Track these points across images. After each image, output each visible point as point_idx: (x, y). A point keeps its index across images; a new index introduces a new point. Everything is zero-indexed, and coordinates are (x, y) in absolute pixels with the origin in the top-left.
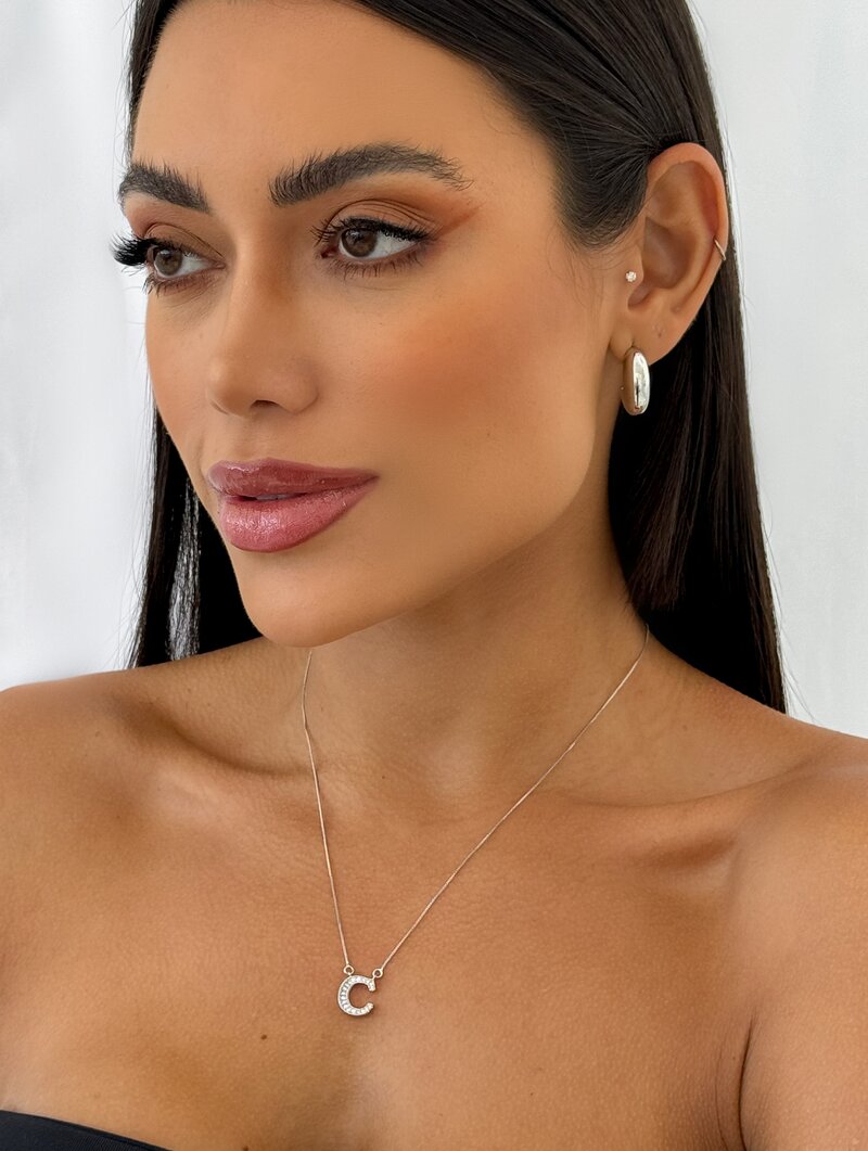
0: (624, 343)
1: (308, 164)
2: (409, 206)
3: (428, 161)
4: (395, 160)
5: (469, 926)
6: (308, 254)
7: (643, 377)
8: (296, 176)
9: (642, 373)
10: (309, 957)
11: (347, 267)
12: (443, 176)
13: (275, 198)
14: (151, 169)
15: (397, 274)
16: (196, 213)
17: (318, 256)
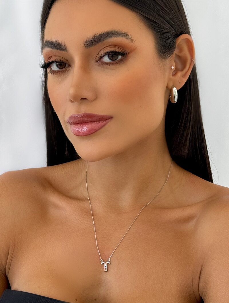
0: (171, 85)
1: (94, 36)
2: (121, 47)
3: (124, 35)
4: (117, 34)
5: (130, 240)
6: (93, 62)
7: (176, 94)
8: (91, 40)
9: (176, 92)
11: (105, 64)
12: (128, 38)
13: (85, 46)
14: (51, 41)
15: (118, 65)
16: (63, 52)
17: (95, 62)
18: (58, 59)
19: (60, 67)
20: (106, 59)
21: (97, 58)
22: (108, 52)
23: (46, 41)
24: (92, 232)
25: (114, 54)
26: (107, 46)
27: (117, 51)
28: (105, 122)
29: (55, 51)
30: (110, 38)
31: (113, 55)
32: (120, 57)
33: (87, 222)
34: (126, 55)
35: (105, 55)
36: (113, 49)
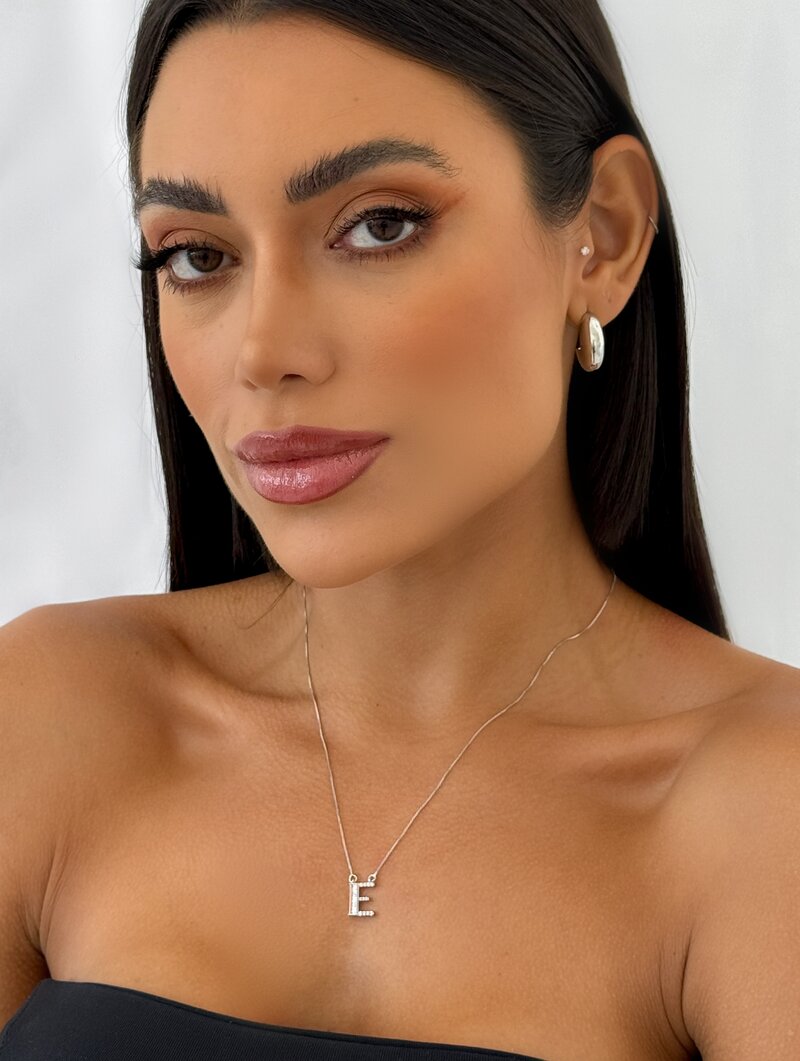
0: (580, 310)
1: (319, 163)
2: (412, 194)
3: (421, 153)
4: (395, 154)
6: (318, 247)
7: (598, 339)
8: (308, 175)
9: (597, 335)
11: (361, 254)
12: (435, 165)
13: (289, 197)
14: (170, 182)
15: (405, 257)
16: (214, 217)
17: (326, 248)
18: (198, 239)
19: (204, 268)
20: (362, 238)
21: (333, 234)
22: (367, 212)
23: (152, 183)
25: (391, 219)
26: (365, 194)
27: (400, 208)
28: (366, 455)
29: (185, 216)
30: (374, 165)
31: (385, 221)
32: (409, 228)
34: (429, 220)
35: (356, 224)
36: (385, 202)
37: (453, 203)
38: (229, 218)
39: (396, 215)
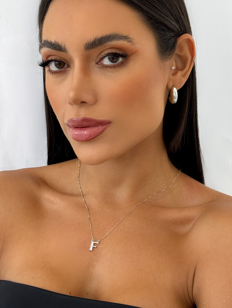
0: (171, 85)
1: (95, 39)
3: (126, 38)
4: (118, 38)
6: (93, 64)
7: (176, 94)
8: (91, 42)
10: (85, 243)
11: (106, 67)
12: (129, 42)
13: (85, 49)
14: (50, 42)
15: (119, 68)
16: (63, 53)
17: (96, 64)
18: (58, 58)
19: (59, 67)
20: (106, 62)
21: (98, 60)
22: (108, 54)
23: (45, 41)
24: (87, 226)
25: (115, 56)
26: (108, 49)
27: (118, 53)
28: (104, 127)
29: (54, 52)
30: (111, 41)
31: (114, 57)
32: (121, 59)
33: (82, 217)
34: (127, 57)
35: (105, 57)
36: (114, 51)
37: (134, 53)
38: (67, 53)
39: (117, 55)
